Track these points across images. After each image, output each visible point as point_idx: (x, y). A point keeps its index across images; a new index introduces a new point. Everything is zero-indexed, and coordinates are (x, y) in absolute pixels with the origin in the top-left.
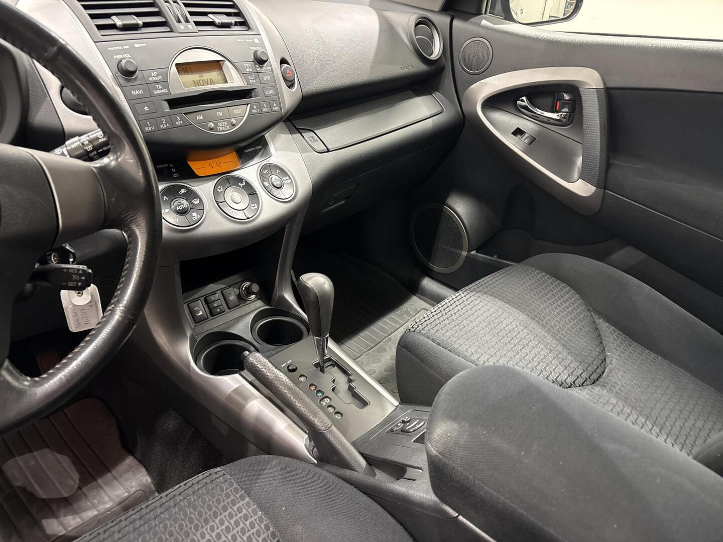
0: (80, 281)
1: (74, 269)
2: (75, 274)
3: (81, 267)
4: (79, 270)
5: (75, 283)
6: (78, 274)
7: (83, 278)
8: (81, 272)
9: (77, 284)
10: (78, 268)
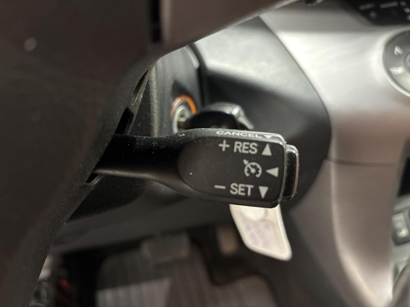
0: (266, 179)
1: (251, 141)
2: (250, 158)
3: (269, 137)
4: (262, 145)
5: (250, 187)
6: (259, 158)
7: (274, 172)
8: (267, 152)
9: (255, 191)
10: (261, 139)
